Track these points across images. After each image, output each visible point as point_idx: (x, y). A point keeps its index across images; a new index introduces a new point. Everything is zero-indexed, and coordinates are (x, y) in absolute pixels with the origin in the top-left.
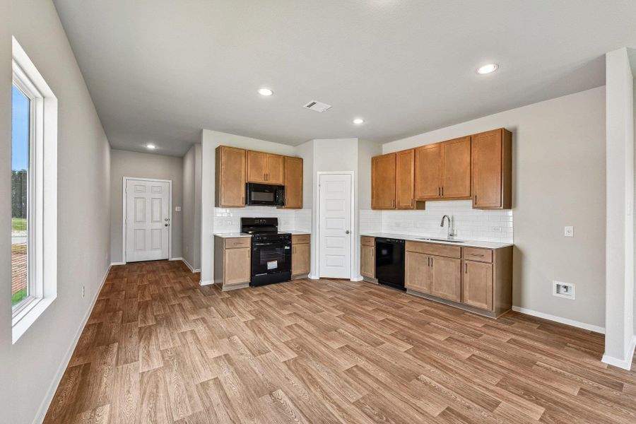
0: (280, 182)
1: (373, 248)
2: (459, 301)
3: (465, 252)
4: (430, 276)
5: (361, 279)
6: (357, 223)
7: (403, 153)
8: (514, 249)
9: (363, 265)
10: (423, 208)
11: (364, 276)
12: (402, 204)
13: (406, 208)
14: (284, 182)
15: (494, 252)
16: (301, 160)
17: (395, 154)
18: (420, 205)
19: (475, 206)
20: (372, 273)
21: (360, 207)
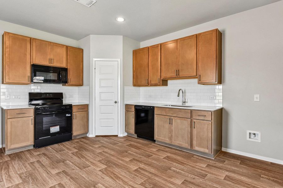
0: (64, 65)
1: (134, 113)
2: (189, 148)
3: (194, 114)
4: (171, 131)
5: (126, 134)
6: (122, 95)
7: (153, 47)
8: (223, 110)
9: (127, 125)
10: (166, 85)
11: (128, 133)
12: (153, 82)
13: (156, 85)
14: (67, 65)
15: (213, 112)
16: (82, 50)
17: (148, 48)
18: (164, 82)
19: (200, 82)
20: (132, 130)
21: (124, 84)
